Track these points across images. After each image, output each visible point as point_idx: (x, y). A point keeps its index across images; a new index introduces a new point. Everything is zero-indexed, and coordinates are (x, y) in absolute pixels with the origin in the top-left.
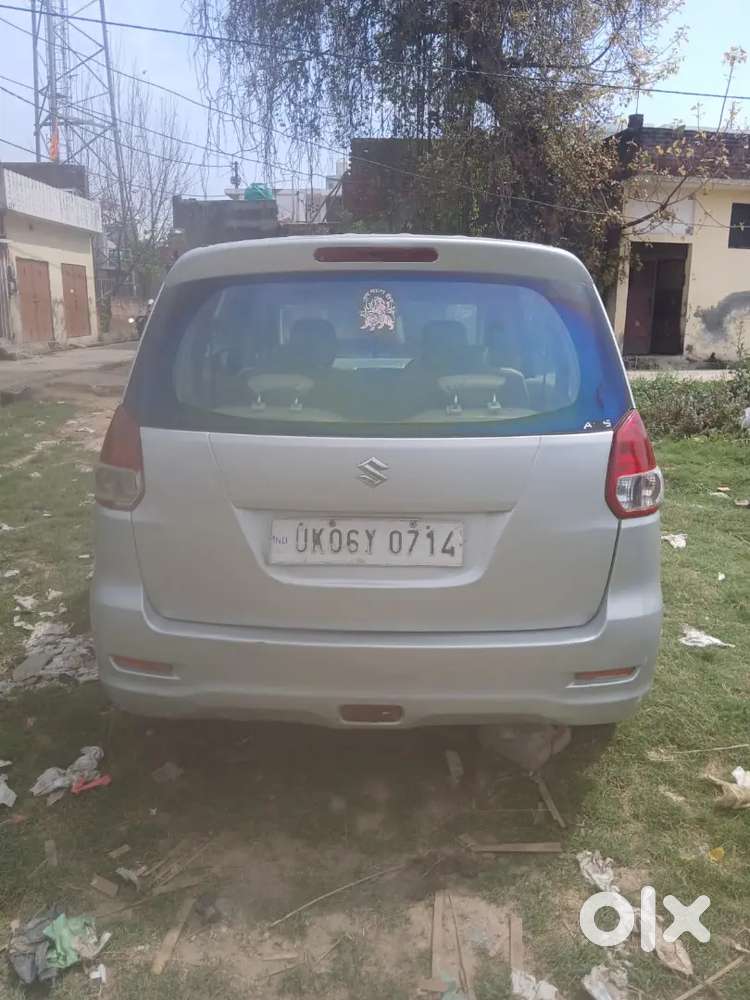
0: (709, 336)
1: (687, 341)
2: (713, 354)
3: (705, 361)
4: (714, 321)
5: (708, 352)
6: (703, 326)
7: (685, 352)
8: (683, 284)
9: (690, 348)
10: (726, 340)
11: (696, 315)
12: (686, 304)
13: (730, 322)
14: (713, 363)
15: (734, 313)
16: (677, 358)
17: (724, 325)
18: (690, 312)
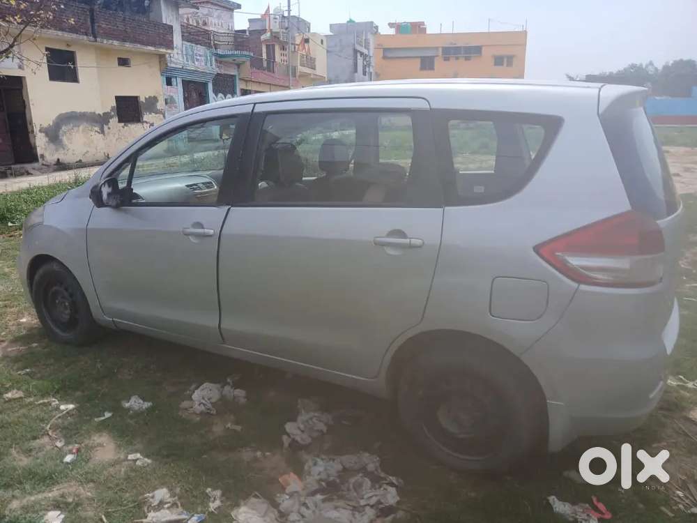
0: (52, 146)
1: (39, 151)
2: (58, 160)
3: (55, 165)
4: (53, 135)
5: (55, 158)
6: (47, 139)
7: (40, 160)
8: (25, 107)
9: (42, 156)
10: (64, 149)
11: (40, 131)
12: (31, 123)
13: (63, 136)
14: (61, 166)
15: (64, 128)
16: (36, 165)
17: (60, 138)
18: (36, 130)
